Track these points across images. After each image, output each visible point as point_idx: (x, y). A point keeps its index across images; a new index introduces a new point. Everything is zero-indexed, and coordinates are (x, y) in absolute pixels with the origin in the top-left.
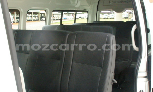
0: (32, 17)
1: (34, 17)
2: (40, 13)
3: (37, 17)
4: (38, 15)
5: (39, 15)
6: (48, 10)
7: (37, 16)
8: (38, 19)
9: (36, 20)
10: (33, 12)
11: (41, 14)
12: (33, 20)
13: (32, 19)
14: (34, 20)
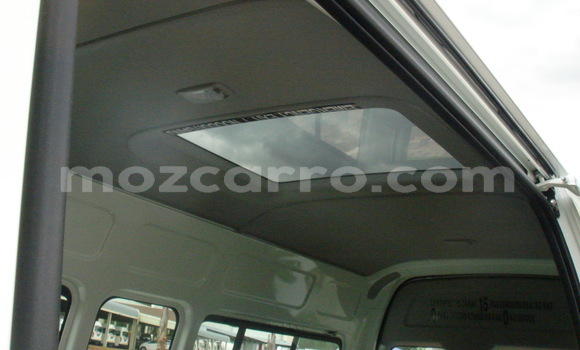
0: (107, 331)
1: (112, 331)
2: (140, 323)
3: (126, 334)
4: (130, 329)
5: (133, 327)
6: (188, 312)
7: (124, 329)
8: (126, 343)
9: (117, 344)
10: (114, 315)
11: (143, 325)
12: (105, 345)
13: (103, 337)
14: (110, 345)
